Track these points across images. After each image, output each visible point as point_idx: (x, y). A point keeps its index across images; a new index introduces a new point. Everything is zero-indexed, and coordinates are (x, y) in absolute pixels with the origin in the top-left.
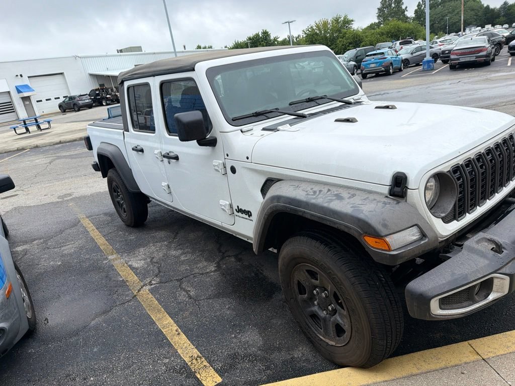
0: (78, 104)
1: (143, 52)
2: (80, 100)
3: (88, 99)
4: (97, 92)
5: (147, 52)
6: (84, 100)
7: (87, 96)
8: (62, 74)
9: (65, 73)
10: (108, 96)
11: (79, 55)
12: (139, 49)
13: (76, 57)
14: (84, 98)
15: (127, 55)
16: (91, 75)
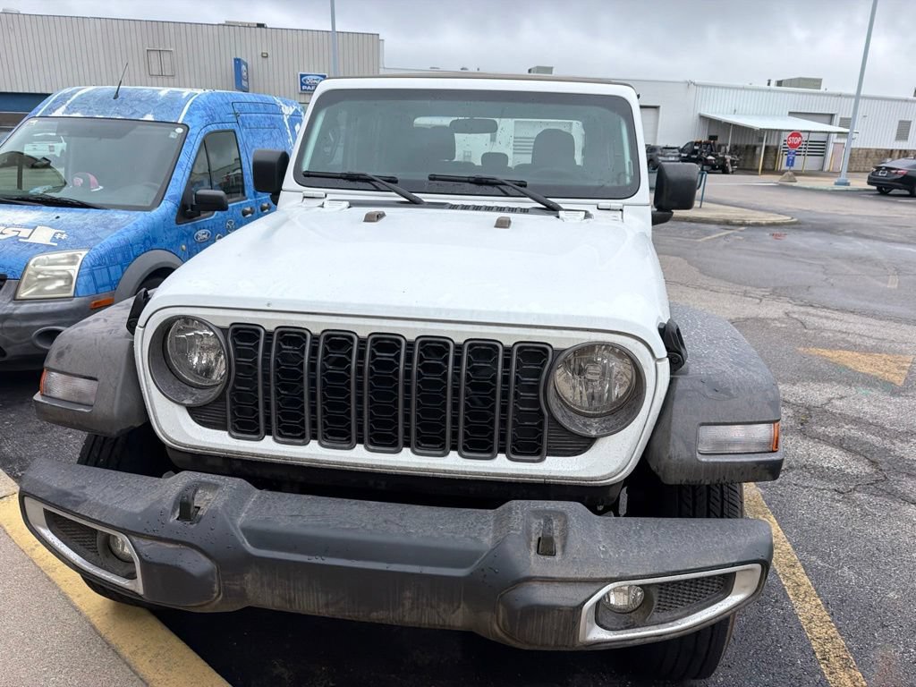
0: (655, 160)
1: (822, 90)
2: (661, 156)
3: (675, 156)
4: (696, 148)
5: (829, 91)
6: (668, 156)
7: (676, 150)
8: (656, 108)
9: (661, 108)
10: (710, 158)
11: (696, 81)
12: (816, 83)
13: (689, 84)
14: (669, 153)
15: (789, 92)
16: (702, 117)
